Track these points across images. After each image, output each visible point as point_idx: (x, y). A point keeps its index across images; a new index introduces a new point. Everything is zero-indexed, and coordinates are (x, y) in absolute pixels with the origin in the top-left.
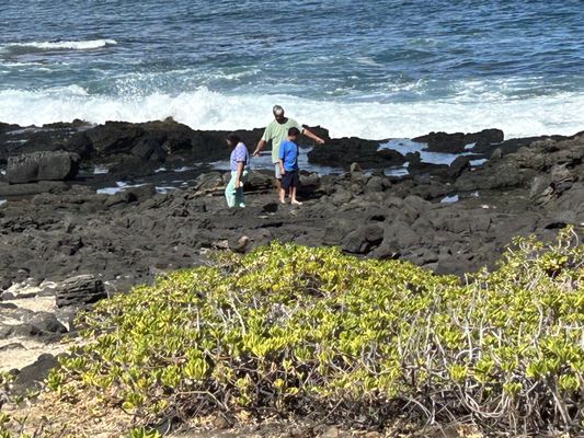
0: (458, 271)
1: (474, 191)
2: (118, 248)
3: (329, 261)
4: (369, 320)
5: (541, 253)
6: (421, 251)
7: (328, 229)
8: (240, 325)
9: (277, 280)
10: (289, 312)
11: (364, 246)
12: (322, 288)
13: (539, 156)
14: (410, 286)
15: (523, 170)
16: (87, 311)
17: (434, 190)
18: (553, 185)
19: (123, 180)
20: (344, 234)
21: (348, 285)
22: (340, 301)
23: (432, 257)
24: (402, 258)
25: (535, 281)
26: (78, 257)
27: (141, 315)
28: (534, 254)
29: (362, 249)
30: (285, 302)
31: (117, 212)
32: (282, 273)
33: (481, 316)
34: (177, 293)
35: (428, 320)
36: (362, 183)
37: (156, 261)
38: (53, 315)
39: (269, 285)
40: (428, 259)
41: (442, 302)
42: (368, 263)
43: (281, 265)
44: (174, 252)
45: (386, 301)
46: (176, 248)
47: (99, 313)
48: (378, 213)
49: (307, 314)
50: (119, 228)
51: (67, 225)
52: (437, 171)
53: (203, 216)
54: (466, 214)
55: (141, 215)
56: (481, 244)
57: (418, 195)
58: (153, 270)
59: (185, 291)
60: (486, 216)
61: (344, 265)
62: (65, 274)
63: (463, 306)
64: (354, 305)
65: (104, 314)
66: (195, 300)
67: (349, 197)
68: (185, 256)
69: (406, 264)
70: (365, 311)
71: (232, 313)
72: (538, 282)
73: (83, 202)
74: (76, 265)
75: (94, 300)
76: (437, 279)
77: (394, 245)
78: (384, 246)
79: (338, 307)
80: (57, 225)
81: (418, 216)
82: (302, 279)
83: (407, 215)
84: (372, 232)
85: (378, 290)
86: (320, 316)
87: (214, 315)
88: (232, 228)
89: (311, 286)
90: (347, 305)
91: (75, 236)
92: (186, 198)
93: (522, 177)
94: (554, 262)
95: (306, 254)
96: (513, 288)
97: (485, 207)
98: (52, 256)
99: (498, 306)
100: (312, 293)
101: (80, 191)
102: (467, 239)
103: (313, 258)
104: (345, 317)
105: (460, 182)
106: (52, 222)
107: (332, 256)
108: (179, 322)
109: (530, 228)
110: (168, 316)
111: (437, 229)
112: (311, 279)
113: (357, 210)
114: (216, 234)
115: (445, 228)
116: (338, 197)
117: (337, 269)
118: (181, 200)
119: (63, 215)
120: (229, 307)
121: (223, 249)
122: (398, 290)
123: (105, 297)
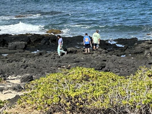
0: (125, 75)
1: (130, 54)
2: (37, 67)
3: (91, 72)
4: (101, 88)
5: (147, 71)
6: (116, 69)
7: (91, 63)
8: (68, 89)
9: (78, 77)
10: (81, 85)
12: (89, 79)
13: (147, 45)
14: (112, 79)
15: (143, 49)
16: (28, 84)
17: (119, 54)
18: (150, 53)
19: (38, 50)
20: (96, 65)
21: (96, 78)
22: (94, 83)
23: (118, 71)
24: (110, 71)
26: (26, 69)
27: (42, 85)
28: (145, 71)
29: (100, 69)
30: (80, 83)
31: (37, 58)
32: (79, 75)
33: (131, 88)
34: (52, 79)
35: (117, 88)
36: (100, 51)
37: (46, 71)
38: (19, 85)
39: (75, 78)
41: (121, 83)
42: (101, 73)
43: (79, 73)
44: (51, 68)
45: (106, 83)
46: (52, 67)
47: (31, 84)
48: (104, 59)
49: (85, 86)
50: (37, 62)
51: (24, 61)
52: (120, 48)
53: (59, 59)
54: (127, 60)
55: (43, 59)
56: (131, 68)
57: (115, 55)
58: (46, 73)
59: (54, 79)
60: (132, 61)
61: (95, 73)
62: (23, 74)
63: (126, 85)
64: (98, 84)
65: (33, 84)
66: (56, 82)
67: (97, 55)
68: (54, 69)
69: (112, 73)
70: (100, 85)
71: (66, 85)
72: (146, 78)
73: (28, 55)
74: (26, 71)
75: (30, 81)
76: (119, 77)
77: (108, 68)
78: (106, 68)
79: (93, 84)
81: (115, 60)
82: (84, 76)
83: (112, 60)
84: (103, 64)
85: (104, 80)
86: (89, 87)
87: (61, 86)
88: (66, 63)
89: (87, 79)
90: (96, 84)
91: (26, 64)
92: (55, 54)
93: (142, 50)
94: (150, 73)
95: (85, 70)
96: (139, 80)
97: (132, 58)
98: (20, 69)
99: (135, 85)
100: (87, 80)
101: (27, 52)
102: (128, 66)
103: (87, 71)
104: (95, 87)
105: (126, 52)
106: (20, 60)
107: (92, 70)
108: (52, 87)
109: (144, 64)
110: (49, 86)
111: (120, 64)
112: (87, 76)
113: (99, 58)
114: (62, 64)
115: (122, 63)
116: (94, 55)
117: (93, 74)
118: (53, 55)
119: (23, 58)
121: (64, 68)
122: (109, 80)
123: (33, 80)
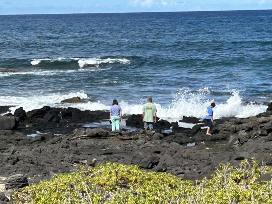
0: (193, 179)
1: (202, 141)
2: (35, 162)
3: (133, 172)
4: (150, 201)
5: (232, 172)
6: (177, 168)
7: (134, 157)
8: (90, 201)
9: (108, 180)
10: (113, 195)
11: (150, 165)
12: (129, 185)
13: (233, 126)
14: (170, 185)
15: (225, 132)
16: (19, 191)
17: (184, 140)
18: (239, 140)
19: (39, 130)
20: (141, 159)
21: (142, 183)
22: (137, 191)
23: (181, 171)
24: (167, 171)
25: (229, 184)
26: (16, 165)
27: (44, 194)
28: (229, 172)
29: (150, 166)
30: (111, 191)
31: (36, 145)
32: (111, 177)
33: (202, 201)
34: (61, 184)
35: (178, 201)
36: (151, 136)
37: (52, 169)
38: (3, 193)
39: (104, 182)
40: (180, 172)
41: (185, 193)
42: (151, 173)
43: (110, 173)
44: (62, 165)
45: (159, 192)
46: (62, 163)
47: (24, 193)
48: (157, 150)
49: (121, 197)
50: (36, 153)
51: (12, 150)
52: (186, 131)
53: (76, 149)
54: (198, 152)
55: (47, 147)
56: (204, 166)
57: (176, 142)
58: (51, 173)
59: (65, 184)
60: (207, 153)
61: (140, 174)
62: (10, 173)
63: (194, 196)
64: (143, 193)
65: (27, 193)
66: (69, 189)
67: (144, 142)
68: (66, 167)
69: (169, 174)
70: (148, 196)
71: (86, 195)
72: (230, 185)
73: (20, 140)
74: (15, 169)
75: (22, 186)
76: (183, 182)
77: (164, 165)
78: (159, 166)
79: (136, 194)
80: (7, 150)
81: (176, 152)
82: (120, 180)
83: (171, 151)
84: (154, 158)
85: (155, 186)
86: (127, 198)
87: (77, 196)
88: (89, 155)
89: (124, 184)
90: (140, 193)
91: (15, 156)
92: (68, 140)
93: (225, 135)
94: (238, 176)
95: (123, 168)
96: (218, 187)
97: (207, 148)
98: (4, 165)
99: (210, 196)
100: (125, 187)
101: (19, 135)
102: (199, 163)
103: (126, 170)
104: (139, 199)
105: (196, 137)
106: (5, 149)
107: (135, 169)
108: (61, 198)
109: (227, 159)
110: (56, 196)
111: (185, 158)
112: (124, 180)
113: (148, 148)
114: (81, 157)
115: (188, 158)
116: (139, 142)
117: (137, 176)
118: (66, 141)
119: (10, 146)
120: (85, 192)
121: (85, 164)
122: (164, 187)
123: (28, 185)
